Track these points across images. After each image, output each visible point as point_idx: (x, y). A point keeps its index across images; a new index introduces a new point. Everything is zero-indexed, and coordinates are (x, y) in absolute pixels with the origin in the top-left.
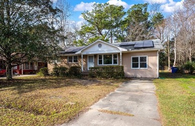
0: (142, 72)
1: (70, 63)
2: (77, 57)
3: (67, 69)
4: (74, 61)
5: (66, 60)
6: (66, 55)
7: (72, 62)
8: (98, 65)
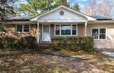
0: (102, 43)
1: (19, 33)
2: (28, 25)
3: (15, 39)
4: (25, 31)
5: (13, 29)
6: (14, 22)
7: (21, 31)
8: (55, 35)
